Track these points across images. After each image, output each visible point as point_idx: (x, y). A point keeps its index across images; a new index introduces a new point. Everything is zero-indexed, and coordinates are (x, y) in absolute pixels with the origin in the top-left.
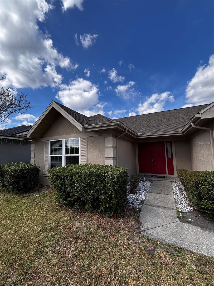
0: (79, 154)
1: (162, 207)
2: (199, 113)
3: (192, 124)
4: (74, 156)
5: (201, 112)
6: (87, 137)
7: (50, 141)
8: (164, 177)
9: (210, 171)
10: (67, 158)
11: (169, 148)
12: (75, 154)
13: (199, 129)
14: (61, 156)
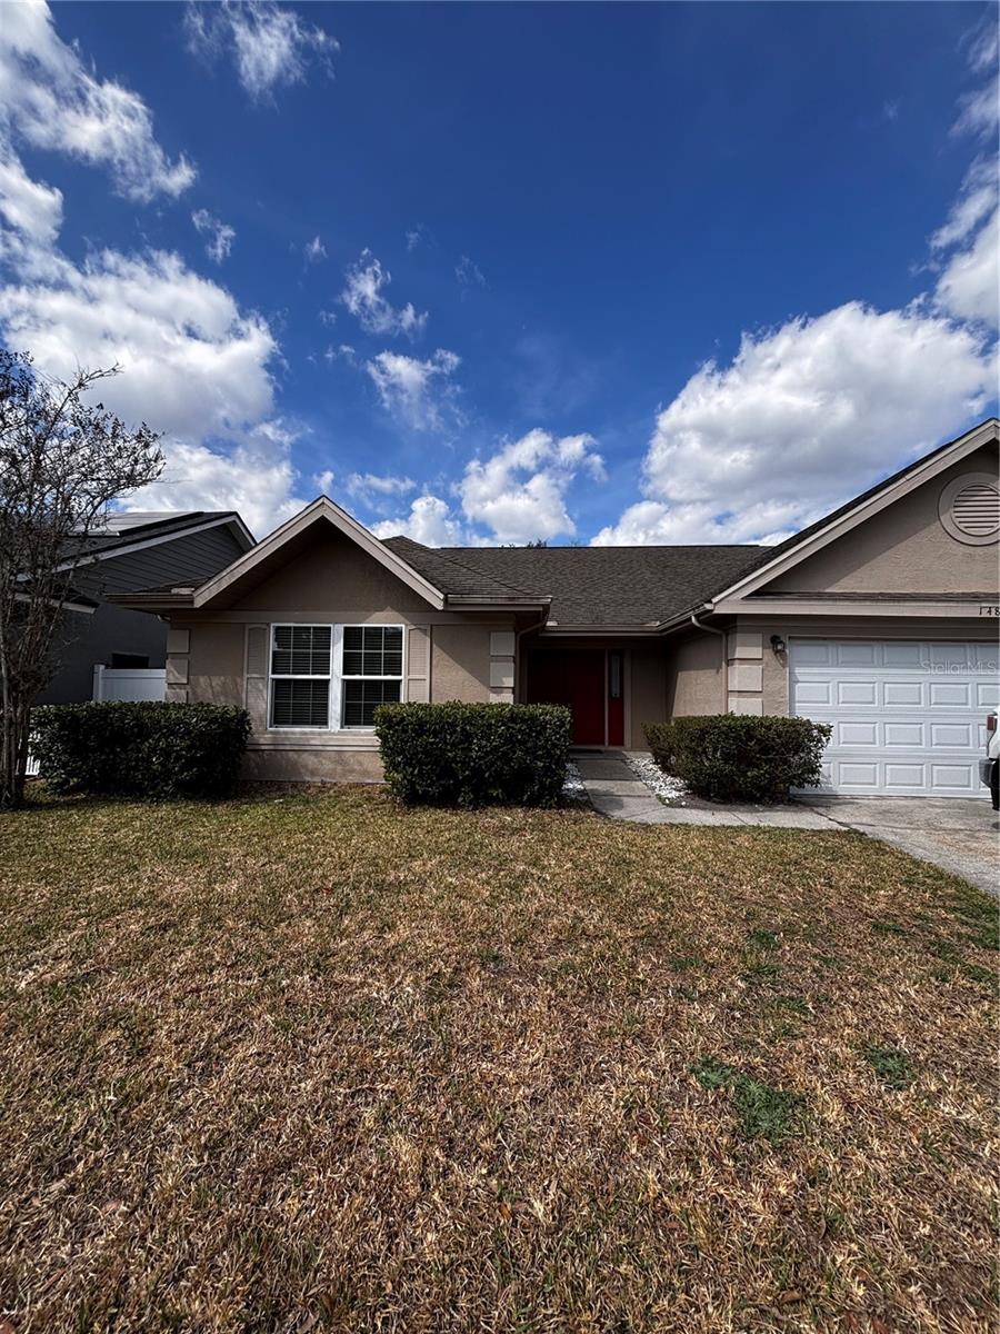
0: (400, 674)
1: (628, 796)
2: (710, 602)
3: (693, 619)
4: (381, 681)
5: (714, 600)
6: (432, 626)
7: (272, 625)
8: (599, 752)
9: (716, 714)
10: (350, 688)
11: (615, 668)
12: (385, 674)
13: (705, 631)
14: (328, 681)
